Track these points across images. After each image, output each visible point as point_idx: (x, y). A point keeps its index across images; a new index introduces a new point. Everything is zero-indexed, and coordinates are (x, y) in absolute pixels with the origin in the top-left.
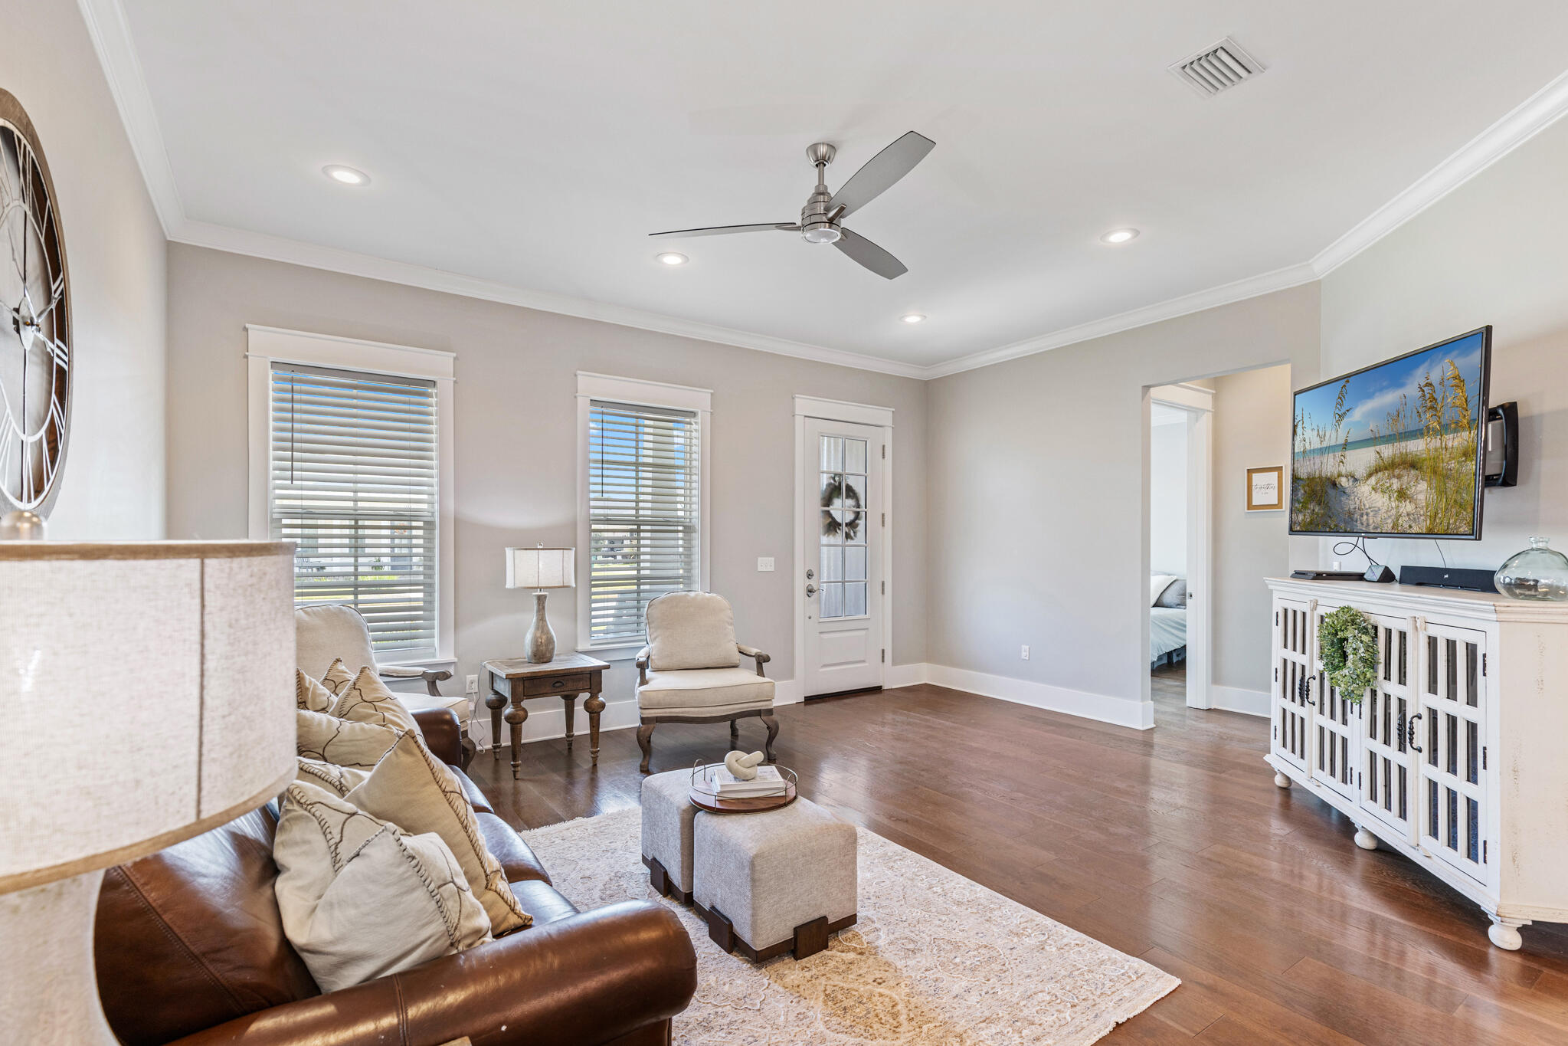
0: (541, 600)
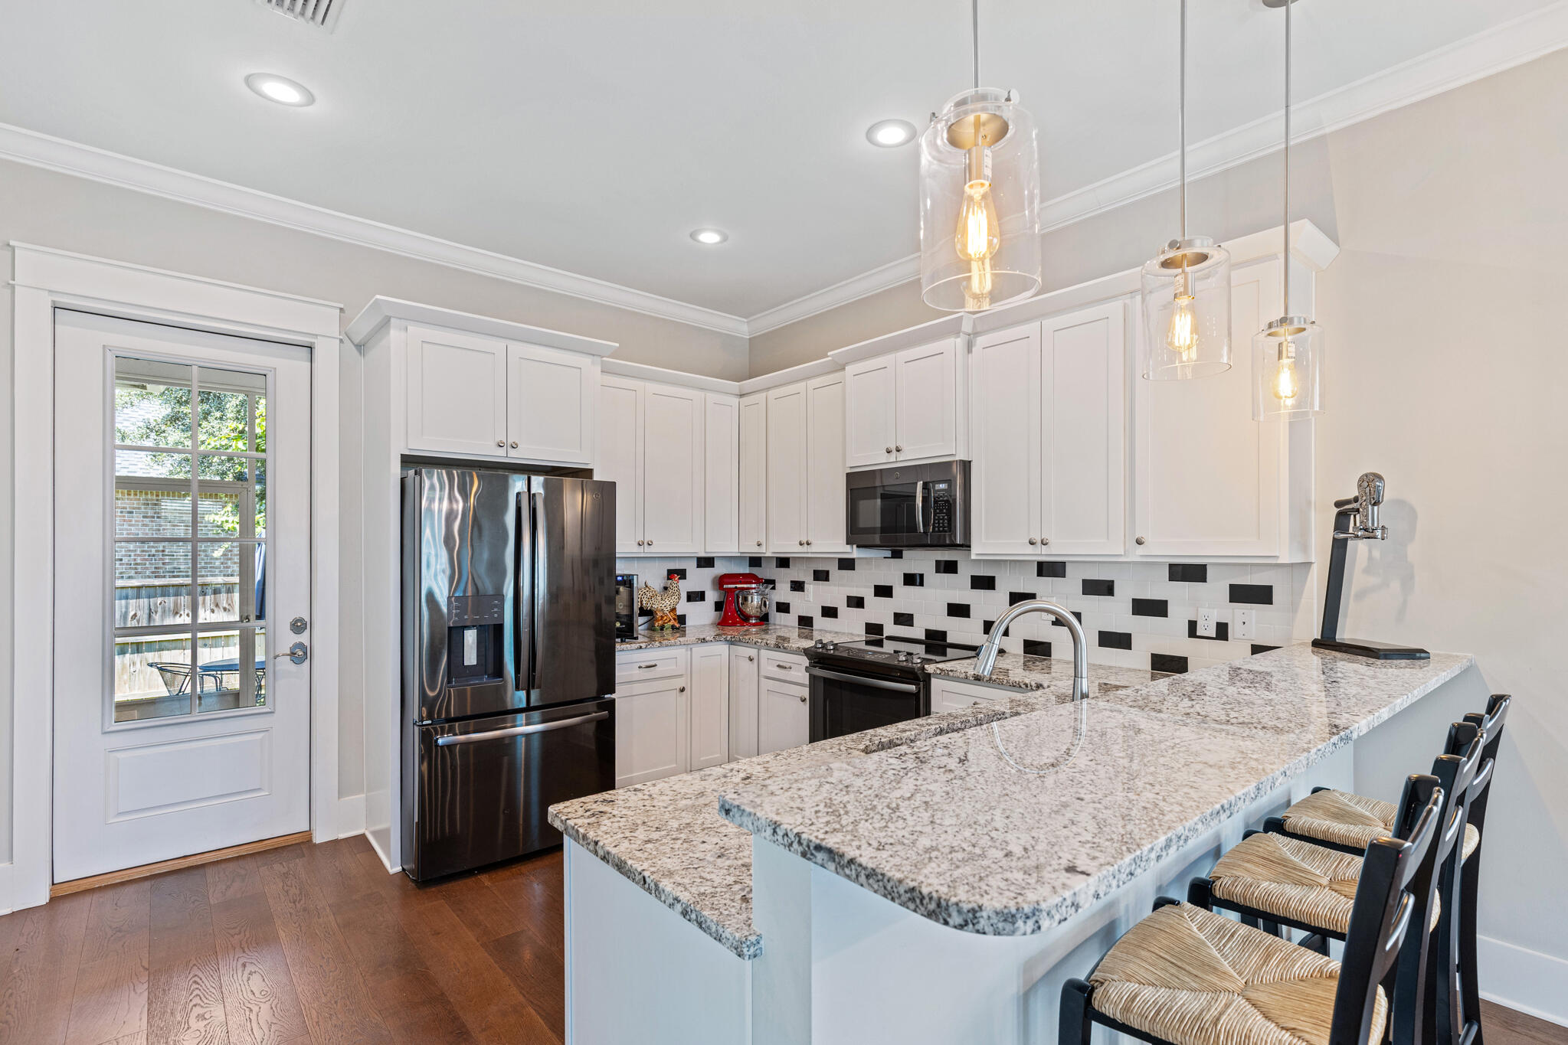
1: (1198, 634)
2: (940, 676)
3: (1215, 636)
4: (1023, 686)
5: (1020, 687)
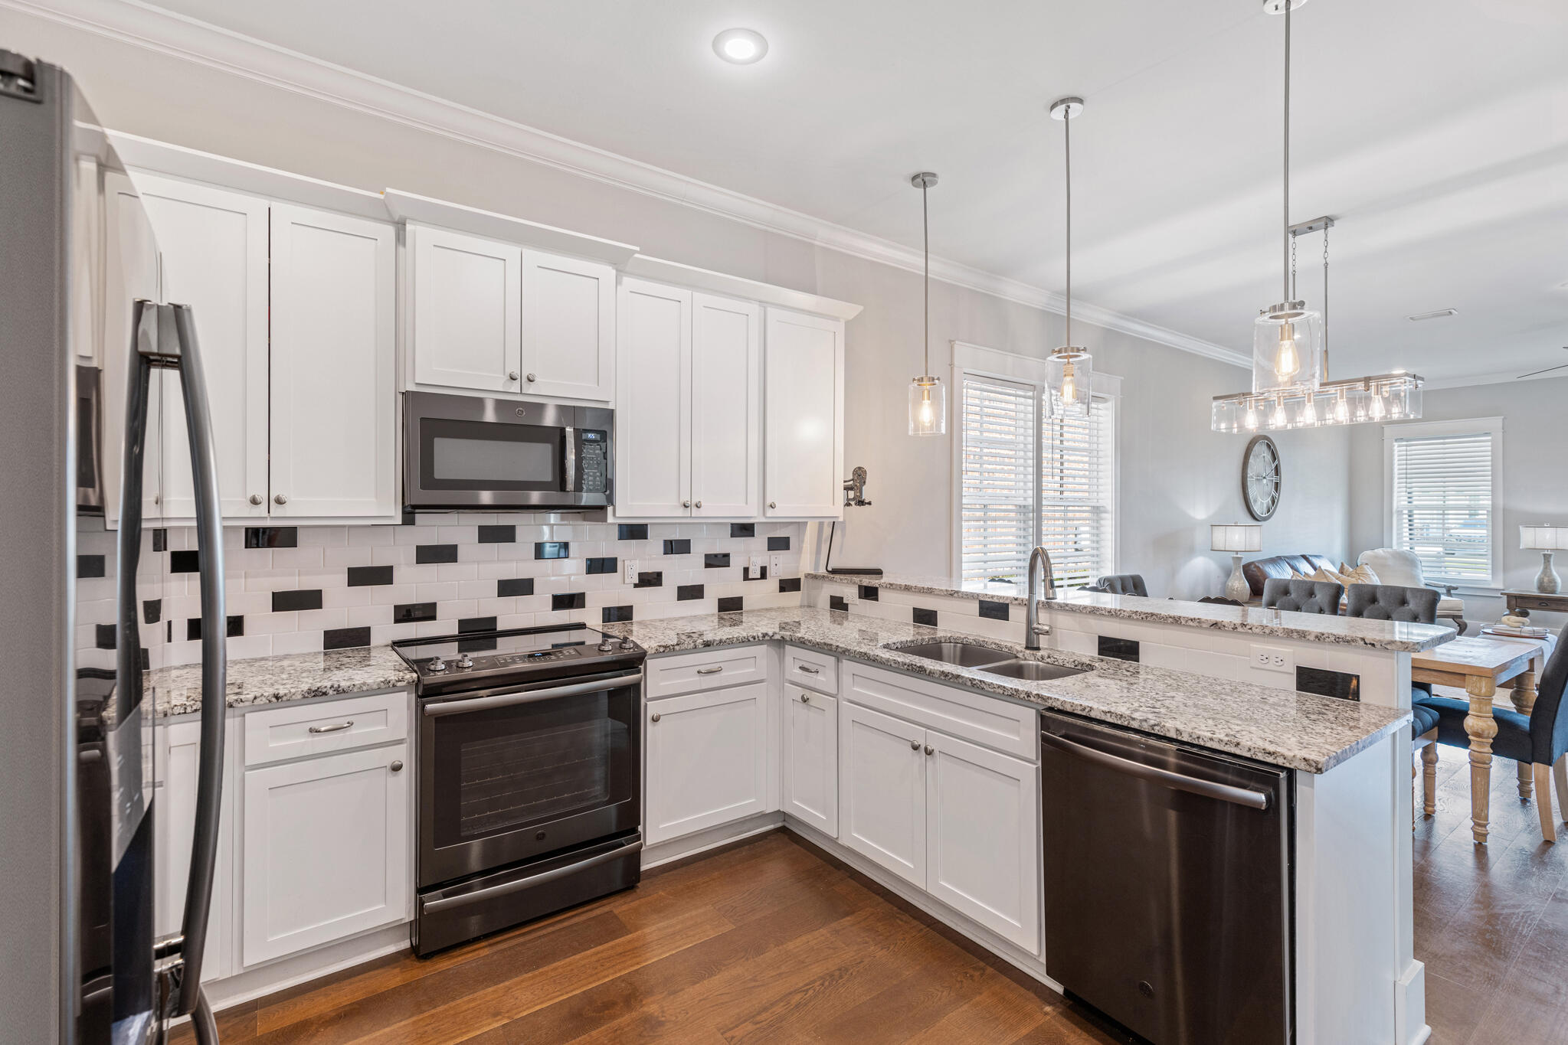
1: (750, 577)
2: (665, 654)
3: (759, 577)
4: (751, 639)
5: (749, 641)
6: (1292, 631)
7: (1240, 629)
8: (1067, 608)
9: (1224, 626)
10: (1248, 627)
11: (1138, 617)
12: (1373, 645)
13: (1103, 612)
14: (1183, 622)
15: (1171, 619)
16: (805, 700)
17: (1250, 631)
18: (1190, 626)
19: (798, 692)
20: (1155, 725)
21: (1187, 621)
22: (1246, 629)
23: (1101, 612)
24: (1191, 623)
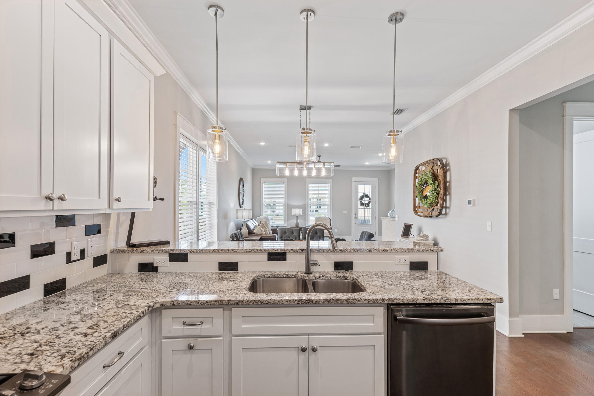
0: (297, 217)
1: (72, 260)
6: (410, 249)
7: (393, 251)
8: (321, 251)
9: (388, 251)
10: (396, 250)
11: (354, 251)
12: (433, 251)
13: (338, 251)
14: (373, 251)
15: (367, 250)
16: (191, 348)
17: (397, 251)
18: (375, 252)
19: (182, 344)
20: (447, 300)
21: (374, 250)
22: (395, 251)
23: (337, 251)
24: (375, 251)
